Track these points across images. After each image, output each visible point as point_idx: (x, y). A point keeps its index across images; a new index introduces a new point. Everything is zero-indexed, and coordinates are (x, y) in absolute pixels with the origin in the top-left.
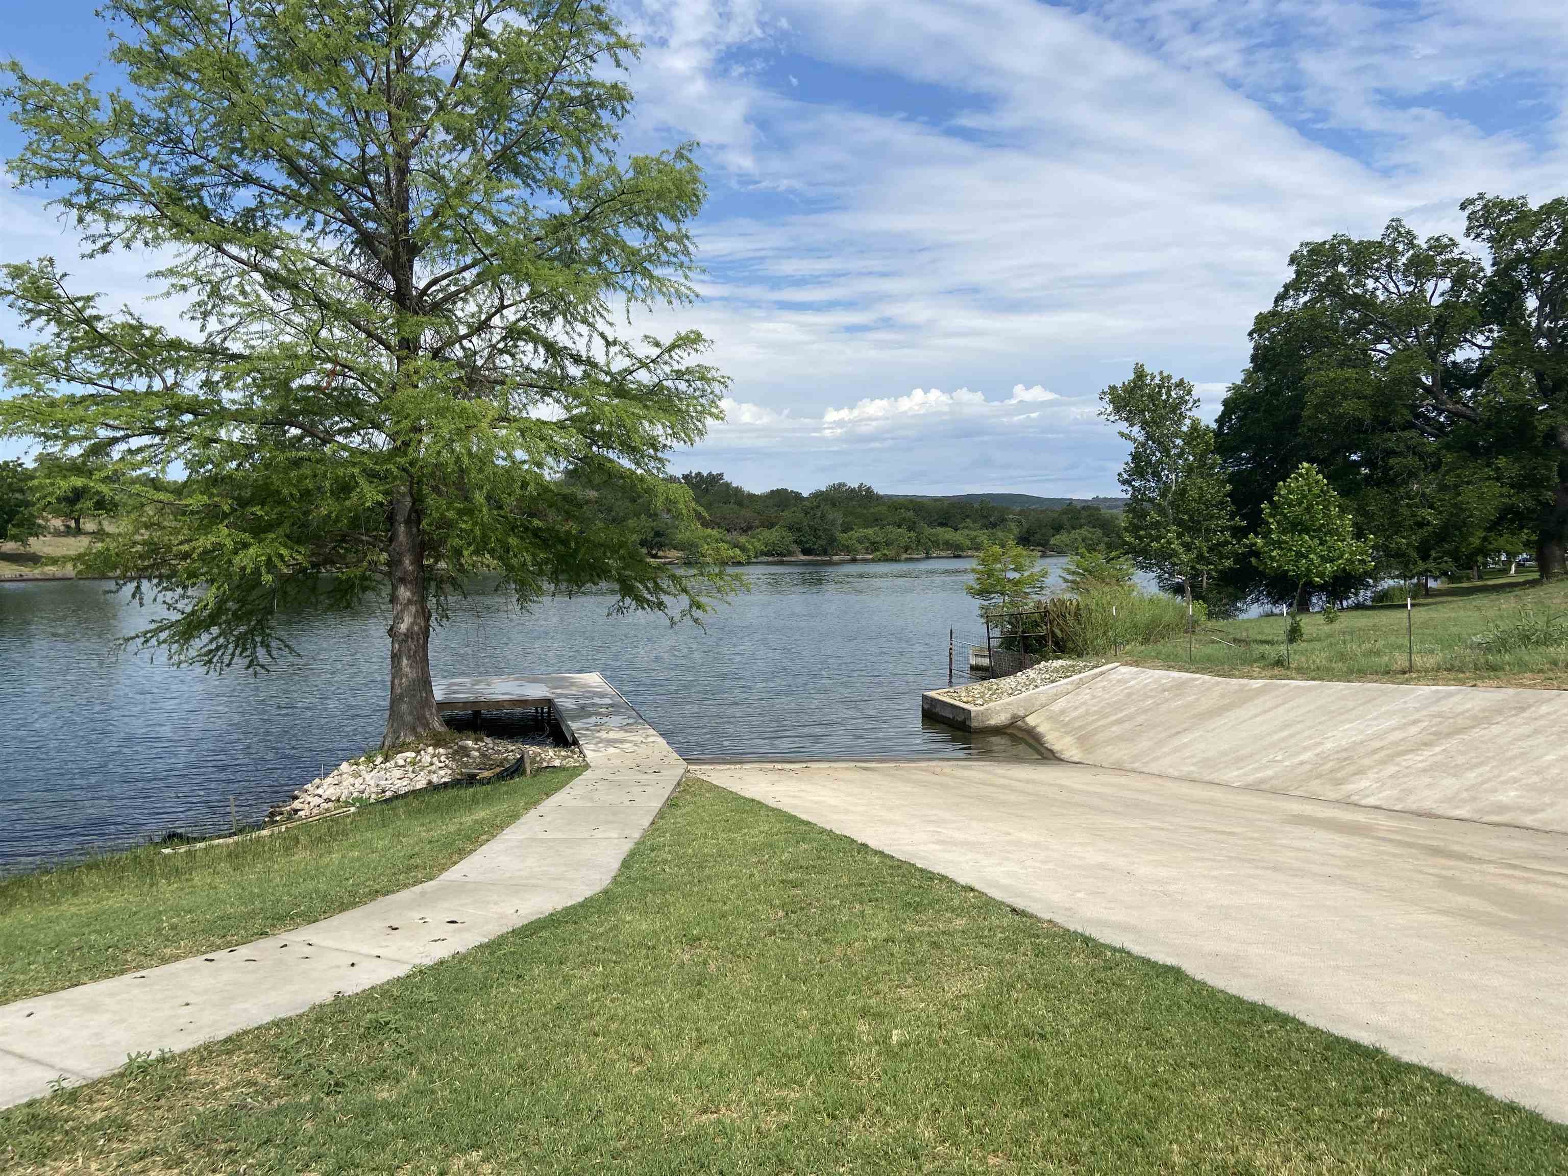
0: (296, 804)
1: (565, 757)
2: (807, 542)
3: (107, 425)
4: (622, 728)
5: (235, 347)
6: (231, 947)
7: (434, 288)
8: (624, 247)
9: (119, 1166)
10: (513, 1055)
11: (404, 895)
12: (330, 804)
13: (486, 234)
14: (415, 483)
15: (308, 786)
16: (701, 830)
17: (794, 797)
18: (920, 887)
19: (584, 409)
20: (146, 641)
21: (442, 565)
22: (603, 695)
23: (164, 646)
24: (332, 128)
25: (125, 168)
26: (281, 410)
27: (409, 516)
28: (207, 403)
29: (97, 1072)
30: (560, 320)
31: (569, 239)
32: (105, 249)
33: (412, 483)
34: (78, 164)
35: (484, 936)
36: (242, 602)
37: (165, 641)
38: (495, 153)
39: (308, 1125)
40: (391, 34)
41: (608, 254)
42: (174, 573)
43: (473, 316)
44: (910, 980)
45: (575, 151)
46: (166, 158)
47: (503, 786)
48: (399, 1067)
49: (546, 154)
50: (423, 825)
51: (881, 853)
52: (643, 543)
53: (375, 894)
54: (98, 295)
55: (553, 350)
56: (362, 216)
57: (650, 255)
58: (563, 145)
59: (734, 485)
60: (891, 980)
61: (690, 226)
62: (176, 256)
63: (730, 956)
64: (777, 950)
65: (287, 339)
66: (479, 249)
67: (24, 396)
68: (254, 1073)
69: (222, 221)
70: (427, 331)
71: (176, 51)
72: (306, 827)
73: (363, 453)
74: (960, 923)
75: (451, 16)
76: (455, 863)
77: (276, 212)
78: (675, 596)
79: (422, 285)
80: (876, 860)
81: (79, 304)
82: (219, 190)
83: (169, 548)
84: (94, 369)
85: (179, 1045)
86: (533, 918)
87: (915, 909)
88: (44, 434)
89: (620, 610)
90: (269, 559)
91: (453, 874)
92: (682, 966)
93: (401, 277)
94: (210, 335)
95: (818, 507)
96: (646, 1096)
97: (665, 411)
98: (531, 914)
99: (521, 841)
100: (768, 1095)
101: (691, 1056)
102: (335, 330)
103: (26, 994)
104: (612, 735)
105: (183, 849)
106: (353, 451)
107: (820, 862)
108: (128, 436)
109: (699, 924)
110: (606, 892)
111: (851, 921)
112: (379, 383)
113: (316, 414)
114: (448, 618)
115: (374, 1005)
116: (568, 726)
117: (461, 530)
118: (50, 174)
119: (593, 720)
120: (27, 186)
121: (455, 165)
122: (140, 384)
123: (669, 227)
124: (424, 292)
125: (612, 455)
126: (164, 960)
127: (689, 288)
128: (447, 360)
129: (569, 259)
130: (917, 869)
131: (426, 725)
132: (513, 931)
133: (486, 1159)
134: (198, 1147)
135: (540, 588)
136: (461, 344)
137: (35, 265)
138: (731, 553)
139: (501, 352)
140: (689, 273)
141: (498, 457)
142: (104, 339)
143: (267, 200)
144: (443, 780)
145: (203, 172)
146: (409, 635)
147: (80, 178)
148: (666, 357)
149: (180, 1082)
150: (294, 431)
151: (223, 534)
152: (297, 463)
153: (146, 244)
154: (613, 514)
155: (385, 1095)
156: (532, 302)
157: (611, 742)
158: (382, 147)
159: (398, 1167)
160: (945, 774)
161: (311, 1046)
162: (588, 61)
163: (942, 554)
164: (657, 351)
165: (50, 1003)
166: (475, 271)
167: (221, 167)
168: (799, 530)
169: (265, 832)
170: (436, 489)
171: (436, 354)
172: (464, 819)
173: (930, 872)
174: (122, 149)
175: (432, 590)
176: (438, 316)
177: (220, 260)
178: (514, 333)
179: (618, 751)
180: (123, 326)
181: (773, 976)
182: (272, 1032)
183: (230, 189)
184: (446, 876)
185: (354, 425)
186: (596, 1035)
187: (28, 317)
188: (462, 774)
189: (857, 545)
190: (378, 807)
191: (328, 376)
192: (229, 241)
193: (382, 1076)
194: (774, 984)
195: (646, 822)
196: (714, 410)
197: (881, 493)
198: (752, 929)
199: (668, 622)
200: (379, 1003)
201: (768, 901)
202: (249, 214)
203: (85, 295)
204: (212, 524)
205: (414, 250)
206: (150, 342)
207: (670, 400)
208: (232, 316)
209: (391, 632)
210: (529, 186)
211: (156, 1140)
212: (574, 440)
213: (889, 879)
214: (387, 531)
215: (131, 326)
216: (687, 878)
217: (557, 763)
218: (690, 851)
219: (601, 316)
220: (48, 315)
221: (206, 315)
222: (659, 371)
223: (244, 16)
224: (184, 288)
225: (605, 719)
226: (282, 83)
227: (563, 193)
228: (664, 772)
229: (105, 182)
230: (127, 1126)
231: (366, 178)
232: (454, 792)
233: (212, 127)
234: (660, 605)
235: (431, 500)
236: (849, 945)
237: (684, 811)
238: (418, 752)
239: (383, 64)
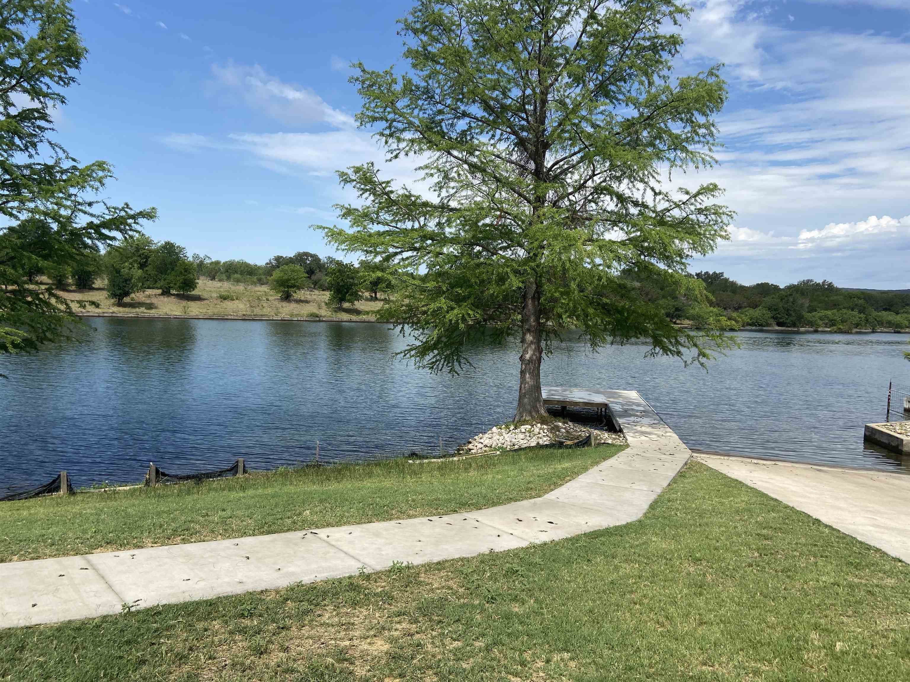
0: (470, 446)
1: (614, 439)
2: (781, 318)
3: (394, 246)
4: (650, 425)
5: (453, 204)
6: (440, 515)
7: (556, 167)
8: (671, 135)
9: (389, 617)
10: (586, 604)
11: (525, 503)
12: (487, 449)
13: (588, 133)
14: (539, 276)
15: (476, 437)
16: (701, 494)
17: (766, 482)
18: (860, 553)
19: (638, 233)
20: (405, 355)
21: (550, 323)
22: (639, 405)
23: (413, 358)
24: (509, 82)
25: (408, 114)
26: (473, 237)
27: (534, 295)
28: (438, 234)
29: (379, 568)
30: (626, 181)
31: (636, 132)
32: (396, 157)
33: (537, 277)
34: (386, 114)
35: (569, 534)
36: (449, 337)
37: (413, 356)
38: (596, 85)
39: (478, 617)
40: (543, 25)
41: (660, 140)
42: (419, 321)
43: (576, 182)
44: (850, 613)
45: (644, 78)
46: (426, 107)
47: (578, 451)
48: (523, 596)
49: (625, 83)
50: (534, 466)
51: (830, 527)
52: (668, 315)
53: (510, 500)
54: (392, 180)
55: (621, 199)
56: (520, 129)
57: (688, 138)
58: (636, 76)
59: (731, 280)
60: (836, 610)
61: (713, 118)
62: (429, 158)
63: (721, 574)
64: (754, 577)
65: (478, 199)
66: (583, 142)
67: (358, 231)
68: (451, 583)
69: (451, 138)
70: (550, 192)
71: (434, 49)
72: (475, 459)
73: (513, 260)
74: (890, 582)
75: (577, 9)
76: (552, 490)
77: (477, 131)
78: (689, 348)
79: (549, 166)
80: (827, 531)
81: (384, 185)
82: (450, 122)
83: (417, 308)
84: (389, 217)
85: (417, 561)
86: (596, 529)
87: (856, 567)
88: (366, 251)
89: (653, 354)
90: (463, 316)
91: (551, 496)
92: (689, 574)
93: (539, 161)
94: (442, 199)
95: (791, 295)
96: (667, 646)
97: (690, 234)
98: (596, 527)
99: (588, 483)
100: (747, 664)
101: (695, 629)
102: (503, 193)
103: (348, 523)
104: (644, 429)
105: (418, 462)
106: (507, 259)
107: (785, 526)
108: (402, 252)
109: (700, 551)
110: (640, 521)
111: (807, 567)
112: (523, 222)
113: (489, 239)
114: (552, 353)
115: (510, 560)
116: (616, 421)
117: (562, 303)
118: (375, 119)
119: (632, 419)
120: (363, 127)
121: (573, 95)
122: (409, 225)
123: (701, 120)
124: (550, 169)
125: (653, 261)
126: (410, 517)
127: (711, 157)
128: (560, 207)
129: (635, 143)
130: (857, 541)
131: (537, 411)
132: (585, 534)
133: (572, 659)
134: (425, 616)
135: (605, 339)
136: (568, 198)
137: (365, 166)
138: (728, 323)
139: (590, 201)
140: (712, 147)
141: (586, 262)
142: (394, 203)
143: (473, 125)
144: (545, 443)
145: (443, 113)
146: (530, 361)
147: (387, 121)
148: (693, 200)
149: (416, 580)
150: (478, 248)
151: (442, 302)
152: (478, 265)
153: (415, 153)
154: (649, 296)
155: (517, 609)
156: (610, 171)
157: (643, 433)
158: (533, 90)
159: (525, 651)
160: (881, 481)
161: (479, 575)
162: (656, 24)
163: (885, 330)
164: (687, 197)
165: (359, 529)
166: (579, 155)
167: (452, 109)
168: (775, 310)
169: (455, 459)
170: (549, 280)
171: (555, 204)
172: (556, 466)
173: (867, 545)
174: (406, 104)
175: (544, 337)
176: (556, 182)
177: (449, 160)
178: (599, 190)
179: (647, 439)
180: (402, 196)
181: (751, 592)
182: (459, 564)
183: (455, 120)
184: (547, 496)
185: (509, 245)
186: (635, 604)
187: (361, 193)
188: (555, 441)
189: (819, 321)
190: (511, 453)
191: (497, 218)
192: (455, 149)
193: (515, 599)
194: (752, 597)
195: (665, 484)
196: (723, 233)
197: (840, 286)
198: (736, 560)
199: (683, 364)
200: (513, 559)
201: (748, 545)
202: (464, 133)
203: (386, 180)
204: (438, 297)
205: (546, 146)
206: (414, 204)
207: (693, 227)
208: (453, 188)
209: (521, 358)
210: (613, 103)
211: (406, 607)
212: (630, 252)
213: (836, 544)
214: (522, 303)
215: (406, 195)
216: (691, 522)
217: (610, 441)
218: (694, 506)
219: (653, 177)
220: (370, 191)
221: (441, 188)
222: (687, 209)
223: (468, 25)
224: (432, 175)
225: (639, 419)
226: (485, 60)
227: (634, 104)
228: (676, 455)
229: (399, 122)
230: (393, 598)
231: (524, 108)
232: (552, 450)
233: (449, 88)
234: (679, 353)
235: (546, 287)
236: (806, 582)
237: (690, 481)
238: (532, 426)
239: (537, 42)
